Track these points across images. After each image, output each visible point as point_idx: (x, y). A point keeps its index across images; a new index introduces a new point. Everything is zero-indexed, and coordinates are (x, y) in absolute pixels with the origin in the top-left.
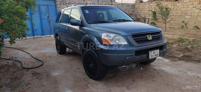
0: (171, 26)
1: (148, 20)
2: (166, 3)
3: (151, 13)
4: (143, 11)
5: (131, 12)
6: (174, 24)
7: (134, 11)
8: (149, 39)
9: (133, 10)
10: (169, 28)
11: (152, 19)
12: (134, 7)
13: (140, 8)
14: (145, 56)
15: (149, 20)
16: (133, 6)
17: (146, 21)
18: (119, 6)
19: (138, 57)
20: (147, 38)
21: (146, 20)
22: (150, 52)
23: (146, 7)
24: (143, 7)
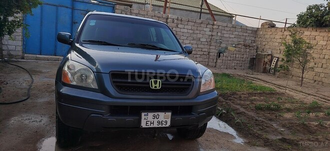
0: (317, 78)
1: (276, 60)
2: (314, 33)
3: (283, 48)
4: (271, 43)
5: (248, 42)
6: (322, 75)
7: (254, 42)
8: (153, 88)
9: (253, 39)
10: (312, 82)
11: (283, 60)
12: (256, 33)
13: (266, 36)
14: (130, 119)
15: (278, 60)
16: (255, 31)
17: (273, 62)
18: (226, 29)
19: (113, 119)
20: (149, 84)
21: (274, 60)
22: (143, 114)
23: (277, 37)
24: (272, 36)
